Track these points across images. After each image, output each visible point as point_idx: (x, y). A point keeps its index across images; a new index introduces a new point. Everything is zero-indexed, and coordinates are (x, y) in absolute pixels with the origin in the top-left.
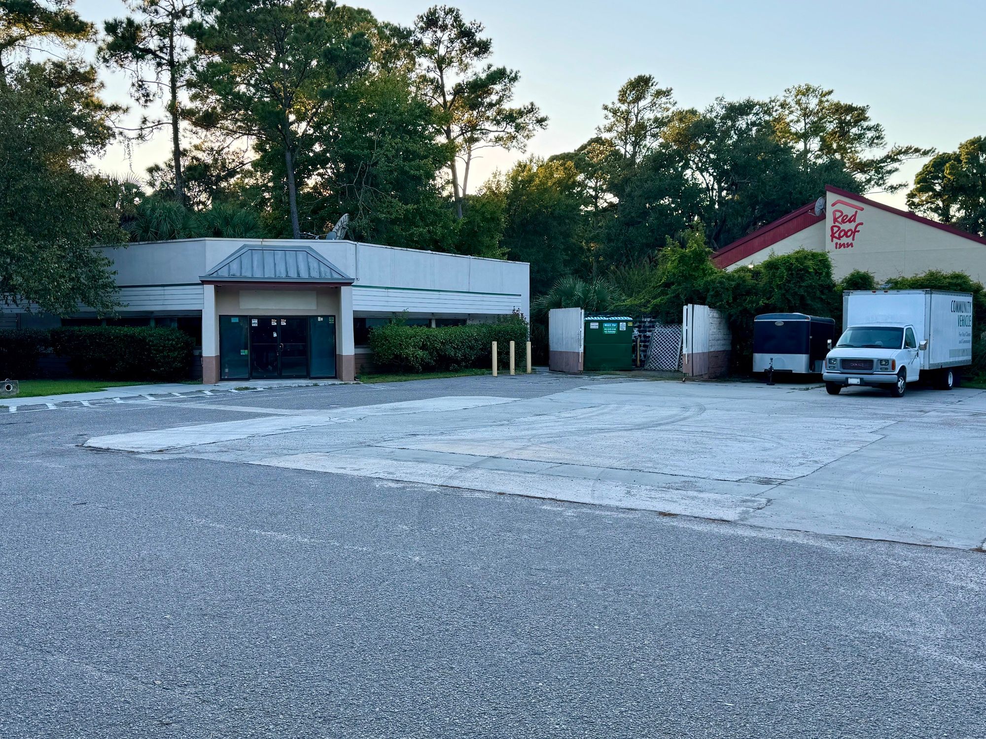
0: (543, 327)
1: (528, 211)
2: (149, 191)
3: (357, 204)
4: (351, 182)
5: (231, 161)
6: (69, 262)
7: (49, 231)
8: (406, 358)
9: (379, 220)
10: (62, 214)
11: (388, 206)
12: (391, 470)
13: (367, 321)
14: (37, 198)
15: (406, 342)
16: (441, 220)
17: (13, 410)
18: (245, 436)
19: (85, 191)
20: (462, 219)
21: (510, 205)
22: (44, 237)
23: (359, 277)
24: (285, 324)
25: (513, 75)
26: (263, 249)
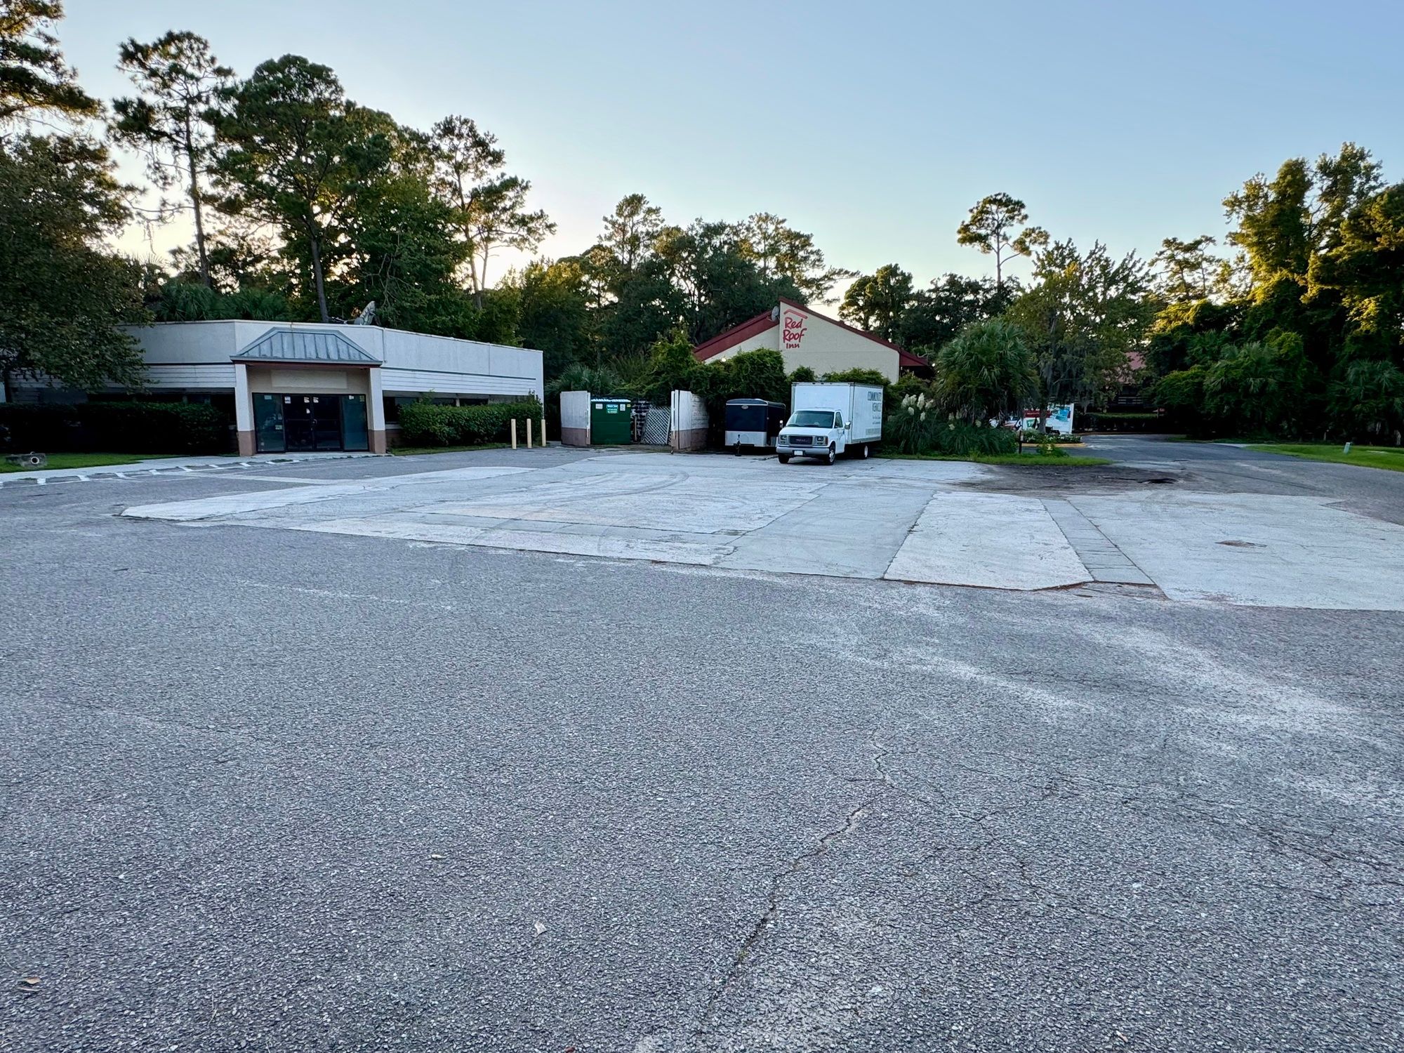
0: (555, 407)
1: (540, 306)
2: (173, 273)
3: (382, 293)
4: (376, 272)
5: (256, 247)
6: (91, 339)
7: (66, 307)
8: (434, 433)
9: (404, 308)
10: (80, 291)
11: (412, 295)
12: (425, 532)
13: (396, 399)
14: (50, 275)
15: (433, 419)
16: (462, 310)
17: (41, 482)
18: (284, 505)
19: (104, 270)
20: (481, 310)
21: (524, 299)
22: (62, 314)
23: (388, 360)
24: (318, 401)
25: (524, 184)
26: (292, 332)
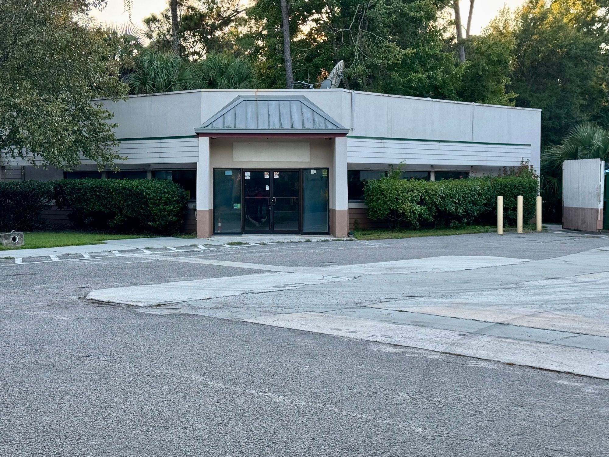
0: (555, 181)
1: (539, 52)
2: (146, 43)
3: (352, 51)
4: (347, 27)
5: (226, 9)
6: (72, 115)
7: (53, 84)
8: (403, 213)
9: (376, 66)
10: (65, 67)
11: (385, 51)
12: (390, 334)
13: (361, 174)
14: (42, 52)
15: (403, 197)
16: (442, 64)
17: (19, 261)
18: (239, 293)
19: (88, 44)
20: (465, 63)
21: (519, 45)
22: (49, 91)
23: (354, 127)
24: (277, 177)
26: (257, 100)
